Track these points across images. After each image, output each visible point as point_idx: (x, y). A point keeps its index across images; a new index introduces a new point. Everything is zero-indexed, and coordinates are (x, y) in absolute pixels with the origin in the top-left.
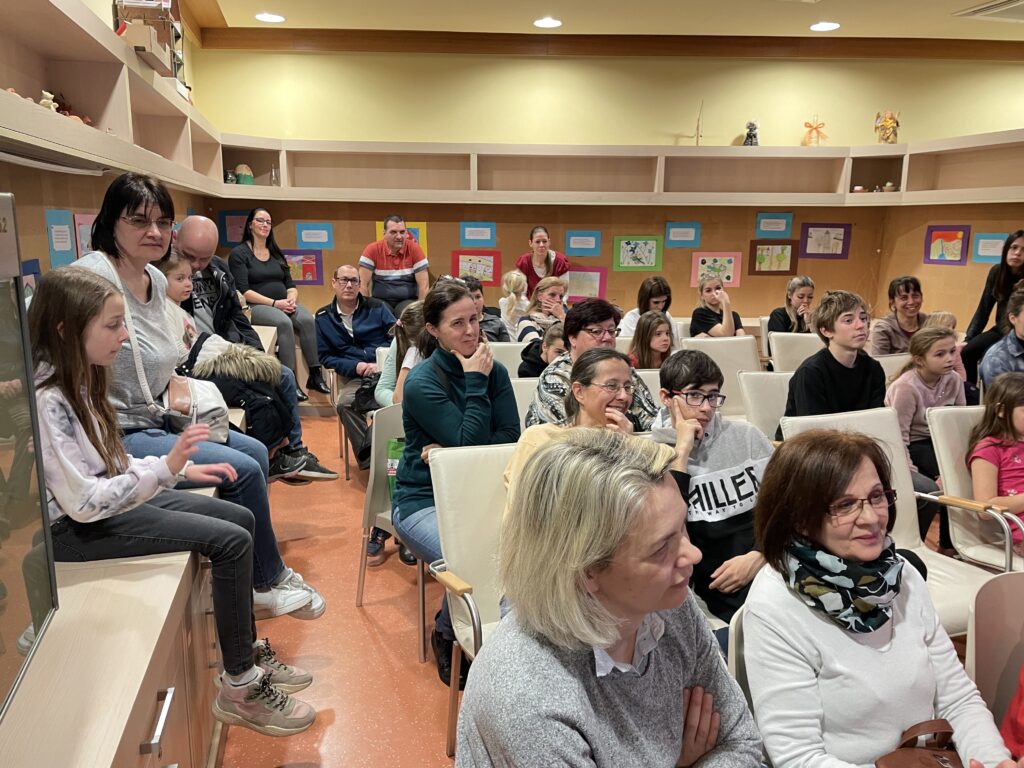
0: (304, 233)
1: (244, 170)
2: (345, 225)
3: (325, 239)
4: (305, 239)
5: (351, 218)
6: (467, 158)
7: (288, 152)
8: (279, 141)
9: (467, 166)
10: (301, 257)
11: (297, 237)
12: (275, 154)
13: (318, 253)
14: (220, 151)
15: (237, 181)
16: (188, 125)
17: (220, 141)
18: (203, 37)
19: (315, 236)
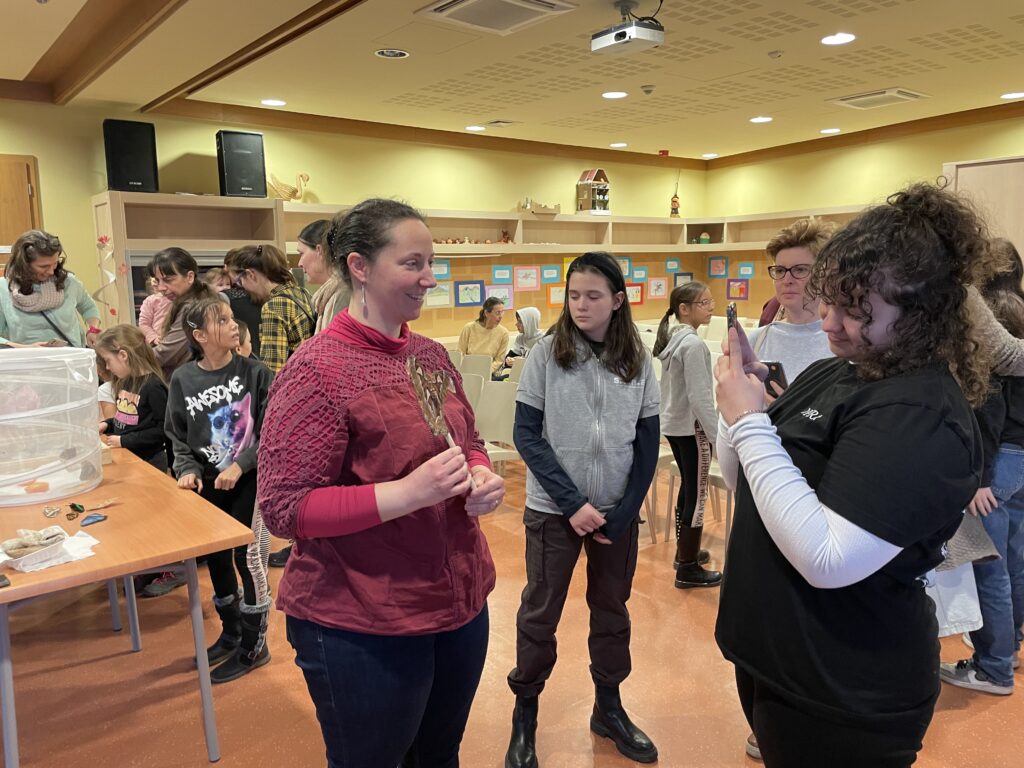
0: (742, 269)
1: (705, 236)
2: (759, 264)
3: (750, 272)
4: (742, 272)
7: (728, 224)
8: (725, 218)
10: (739, 283)
11: (737, 272)
12: (723, 225)
13: (747, 281)
14: (685, 228)
15: (698, 242)
16: (610, 226)
17: (685, 223)
18: (707, 165)
19: (746, 271)
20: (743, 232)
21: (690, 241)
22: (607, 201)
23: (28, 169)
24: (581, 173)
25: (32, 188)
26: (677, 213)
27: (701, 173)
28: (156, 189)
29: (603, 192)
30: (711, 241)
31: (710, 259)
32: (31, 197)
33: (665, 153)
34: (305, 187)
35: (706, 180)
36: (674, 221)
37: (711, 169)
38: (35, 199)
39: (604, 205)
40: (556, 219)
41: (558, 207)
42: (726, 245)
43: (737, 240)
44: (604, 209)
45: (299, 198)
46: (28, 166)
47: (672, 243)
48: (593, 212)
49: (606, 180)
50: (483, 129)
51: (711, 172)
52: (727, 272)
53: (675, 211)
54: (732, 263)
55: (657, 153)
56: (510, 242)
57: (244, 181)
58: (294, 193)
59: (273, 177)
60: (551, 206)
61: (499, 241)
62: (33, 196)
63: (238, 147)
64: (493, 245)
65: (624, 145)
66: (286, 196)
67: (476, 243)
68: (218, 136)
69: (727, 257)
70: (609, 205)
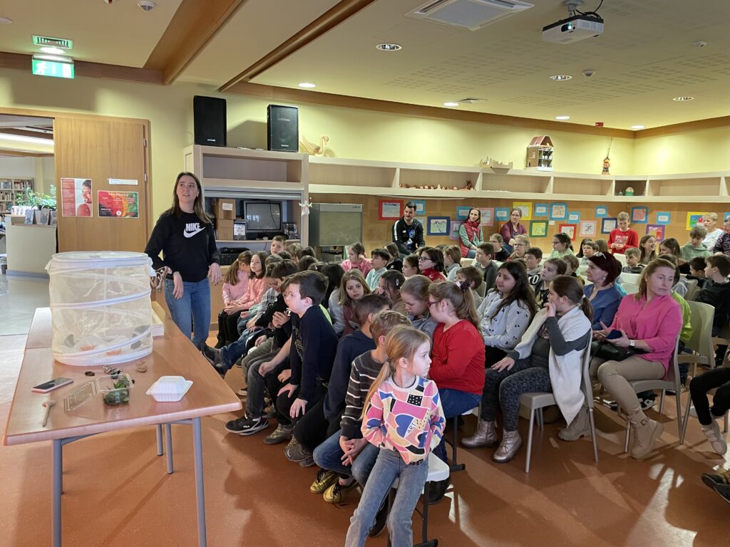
0: (660, 217)
1: (629, 190)
2: (675, 213)
3: (666, 220)
4: (660, 220)
5: (678, 210)
6: (720, 178)
7: (650, 181)
8: (647, 176)
9: (719, 184)
10: (657, 228)
11: (656, 219)
12: (645, 181)
13: (663, 227)
14: (614, 183)
15: (624, 194)
16: (552, 180)
17: (614, 179)
18: (635, 135)
19: (663, 218)
20: (662, 188)
21: (617, 193)
22: (551, 161)
23: (145, 128)
24: (532, 139)
25: (146, 141)
26: (607, 171)
27: (630, 140)
28: (225, 145)
29: (548, 153)
30: (635, 194)
31: (634, 208)
32: (145, 147)
33: (600, 124)
34: (325, 146)
35: (634, 145)
36: (605, 177)
37: (638, 138)
38: (147, 149)
39: (548, 163)
40: (508, 173)
41: (511, 164)
42: (648, 197)
43: (657, 194)
44: (548, 166)
45: (321, 153)
46: (144, 127)
47: (601, 194)
48: (539, 168)
49: (551, 144)
50: (456, 104)
51: (637, 140)
52: (646, 219)
53: (606, 170)
54: (651, 212)
55: (594, 125)
56: (472, 189)
57: (283, 140)
58: (317, 150)
59: (304, 139)
60: (506, 163)
61: (464, 188)
62: (146, 147)
63: (281, 117)
64: (459, 191)
65: (568, 118)
66: (311, 151)
67: (446, 189)
68: (268, 108)
69: (647, 207)
70: (552, 164)
